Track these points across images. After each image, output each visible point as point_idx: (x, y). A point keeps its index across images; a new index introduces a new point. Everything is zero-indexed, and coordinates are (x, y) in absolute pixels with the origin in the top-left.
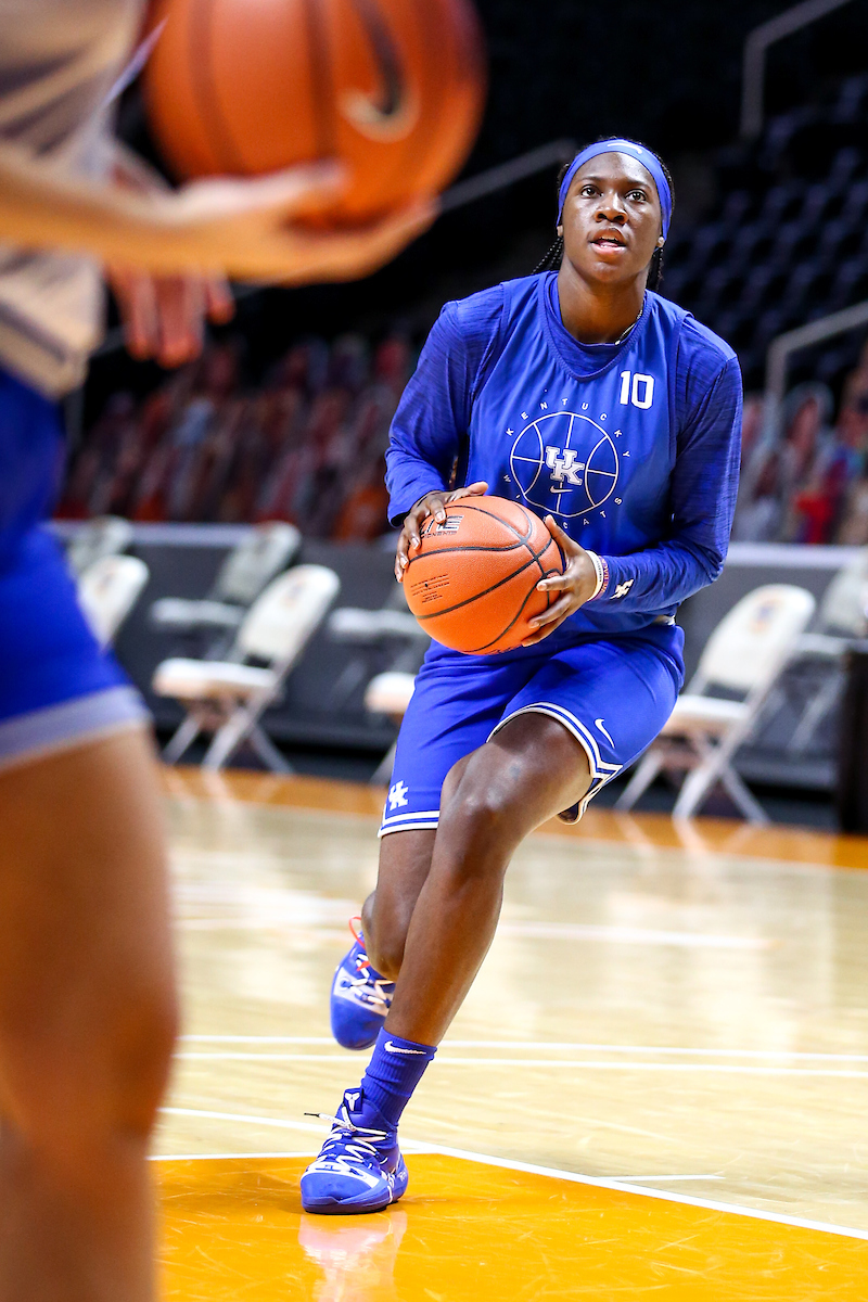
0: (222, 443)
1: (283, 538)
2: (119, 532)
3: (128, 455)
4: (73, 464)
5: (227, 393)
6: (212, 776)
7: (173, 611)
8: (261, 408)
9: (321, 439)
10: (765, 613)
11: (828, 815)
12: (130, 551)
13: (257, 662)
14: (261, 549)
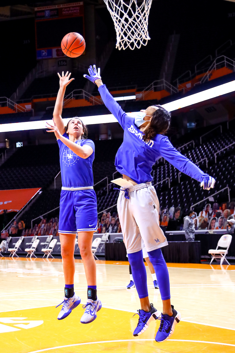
0: (45, 228)
1: (52, 236)
2: (37, 237)
3: (37, 230)
4: (32, 231)
5: (45, 223)
6: (47, 259)
7: (42, 244)
8: (49, 224)
9: (54, 227)
10: (97, 240)
11: (104, 258)
12: (38, 239)
13: (51, 248)
14: (50, 237)
